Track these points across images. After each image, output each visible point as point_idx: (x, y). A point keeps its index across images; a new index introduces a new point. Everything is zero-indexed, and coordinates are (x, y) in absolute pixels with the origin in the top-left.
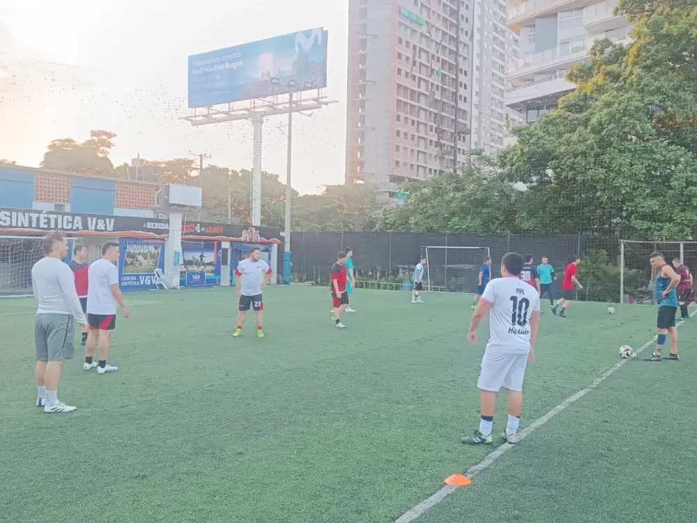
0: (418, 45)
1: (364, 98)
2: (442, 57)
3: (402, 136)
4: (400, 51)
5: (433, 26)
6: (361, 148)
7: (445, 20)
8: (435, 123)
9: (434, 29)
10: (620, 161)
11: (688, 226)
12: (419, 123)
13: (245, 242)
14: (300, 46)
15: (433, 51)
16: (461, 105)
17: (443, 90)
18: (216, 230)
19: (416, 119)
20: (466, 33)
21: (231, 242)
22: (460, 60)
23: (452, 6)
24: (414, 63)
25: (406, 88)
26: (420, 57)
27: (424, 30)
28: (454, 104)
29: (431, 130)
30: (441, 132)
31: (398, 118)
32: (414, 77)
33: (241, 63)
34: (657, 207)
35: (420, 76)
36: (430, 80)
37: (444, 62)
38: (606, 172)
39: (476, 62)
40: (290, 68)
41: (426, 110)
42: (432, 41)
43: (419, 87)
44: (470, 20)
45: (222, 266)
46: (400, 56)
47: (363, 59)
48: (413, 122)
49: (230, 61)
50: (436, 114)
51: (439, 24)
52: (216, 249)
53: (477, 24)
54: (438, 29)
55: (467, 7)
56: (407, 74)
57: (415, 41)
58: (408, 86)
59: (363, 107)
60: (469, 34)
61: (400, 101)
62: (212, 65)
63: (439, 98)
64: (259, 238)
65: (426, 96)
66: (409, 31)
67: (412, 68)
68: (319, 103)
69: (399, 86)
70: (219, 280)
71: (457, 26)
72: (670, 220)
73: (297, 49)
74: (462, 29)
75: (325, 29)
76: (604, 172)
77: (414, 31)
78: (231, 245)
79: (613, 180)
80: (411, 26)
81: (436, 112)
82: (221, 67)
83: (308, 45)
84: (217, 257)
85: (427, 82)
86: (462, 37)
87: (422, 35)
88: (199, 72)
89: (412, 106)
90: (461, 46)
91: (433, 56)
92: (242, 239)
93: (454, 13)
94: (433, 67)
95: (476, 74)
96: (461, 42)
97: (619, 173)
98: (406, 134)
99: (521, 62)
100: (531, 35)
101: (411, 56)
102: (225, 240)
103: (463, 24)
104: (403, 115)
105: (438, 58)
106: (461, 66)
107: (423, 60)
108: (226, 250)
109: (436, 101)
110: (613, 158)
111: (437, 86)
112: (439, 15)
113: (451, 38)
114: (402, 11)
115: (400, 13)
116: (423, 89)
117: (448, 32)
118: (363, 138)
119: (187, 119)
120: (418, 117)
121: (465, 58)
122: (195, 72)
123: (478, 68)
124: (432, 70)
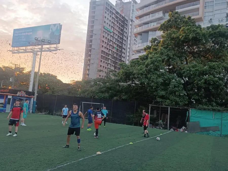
0: (110, 39)
1: (90, 54)
2: (117, 43)
3: (102, 67)
4: (103, 40)
5: (115, 33)
6: (89, 70)
7: (119, 32)
8: (114, 64)
9: (115, 34)
10: (153, 77)
11: (174, 101)
12: (108, 63)
13: (19, 96)
14: (52, 29)
15: (114, 41)
16: (123, 59)
17: (117, 54)
18: (6, 91)
19: (107, 62)
20: (126, 37)
21: (13, 96)
22: (123, 45)
23: (122, 28)
24: (108, 44)
25: (104, 52)
26: (110, 43)
27: (112, 34)
28: (120, 58)
29: (112, 66)
30: (115, 67)
31: (101, 61)
32: (107, 49)
33: (31, 33)
34: (165, 94)
35: (110, 48)
36: (113, 50)
37: (118, 45)
38: (149, 81)
39: (128, 46)
40: (48, 36)
41: (111, 60)
42: (114, 38)
43: (109, 52)
44: (127, 33)
45: (7, 105)
46: (103, 41)
47: (91, 41)
48: (106, 63)
49: (28, 32)
50: (114, 61)
51: (117, 33)
52: (5, 98)
53: (129, 35)
54: (116, 35)
55: (127, 29)
56: (105, 47)
57: (109, 37)
58: (105, 51)
59: (90, 57)
60: (127, 37)
61: (102, 56)
62: (22, 33)
63: (115, 56)
64: (25, 95)
65: (111, 55)
66: (107, 34)
67: (107, 46)
68: (56, 49)
69: (102, 51)
70: (5, 110)
71: (123, 34)
72: (169, 99)
73: (51, 30)
74: (124, 36)
75: (61, 24)
76: (148, 80)
77: (108, 34)
78: (12, 97)
79: (151, 84)
80: (108, 32)
81: (114, 60)
82: (24, 34)
83: (54, 29)
84: (5, 101)
85: (112, 50)
86: (124, 38)
87: (111, 36)
88: (17, 35)
89: (106, 58)
90: (124, 41)
91: (114, 43)
92: (18, 95)
93: (122, 30)
94: (114, 46)
95: (128, 50)
96: (124, 39)
97: (153, 81)
98: (103, 66)
99: (137, 46)
100: (141, 38)
101: (107, 42)
102: (9, 95)
103: (125, 34)
104: (103, 60)
105: (116, 43)
106: (123, 47)
107: (111, 43)
108: (10, 99)
109: (114, 57)
110: (151, 76)
111: (115, 52)
112: (117, 30)
113: (121, 38)
114: (105, 27)
115: (104, 28)
116: (110, 53)
117: (120, 36)
118: (89, 66)
119: (10, 51)
120: (108, 61)
121: (125, 45)
122: (15, 35)
123: (129, 48)
124: (114, 47)
